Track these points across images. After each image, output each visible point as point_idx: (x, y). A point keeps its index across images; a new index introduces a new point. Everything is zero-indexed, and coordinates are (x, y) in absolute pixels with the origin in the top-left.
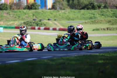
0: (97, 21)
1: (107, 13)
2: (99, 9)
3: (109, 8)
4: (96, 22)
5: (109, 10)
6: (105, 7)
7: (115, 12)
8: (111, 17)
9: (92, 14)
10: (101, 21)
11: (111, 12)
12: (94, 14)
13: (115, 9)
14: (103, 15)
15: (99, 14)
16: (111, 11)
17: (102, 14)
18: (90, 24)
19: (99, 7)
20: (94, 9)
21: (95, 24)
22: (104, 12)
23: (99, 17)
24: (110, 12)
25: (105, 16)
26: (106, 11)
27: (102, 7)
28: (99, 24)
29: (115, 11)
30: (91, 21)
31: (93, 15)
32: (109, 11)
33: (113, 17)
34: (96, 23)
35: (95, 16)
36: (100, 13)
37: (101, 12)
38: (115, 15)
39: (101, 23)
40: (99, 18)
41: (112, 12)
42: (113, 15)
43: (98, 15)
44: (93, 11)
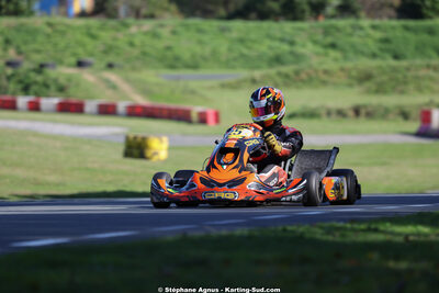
0: (308, 75)
1: (355, 40)
2: (316, 18)
3: (363, 14)
4: (304, 76)
5: (365, 22)
6: (345, 9)
7: (390, 34)
8: (374, 56)
9: (282, 40)
10: (326, 72)
11: (371, 32)
12: (292, 43)
13: (390, 18)
14: (333, 46)
15: (315, 42)
16: (374, 27)
17: (329, 40)
19: (318, 9)
20: (295, 18)
21: (298, 88)
22: (338, 29)
23: (318, 54)
24: (368, 36)
25: (343, 50)
26: (349, 30)
27: (330, 10)
28: (316, 87)
29: (393, 28)
30: (279, 74)
31: (286, 47)
32: (361, 28)
33: (383, 58)
34: (303, 81)
35: (299, 49)
36: (319, 37)
37: (326, 32)
38: (392, 46)
39: (324, 83)
40: (315, 61)
41: (378, 35)
42: (383, 46)
43: (309, 45)
44: (287, 27)
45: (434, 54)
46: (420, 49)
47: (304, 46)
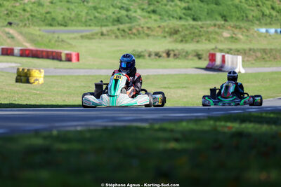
0: (138, 31)
1: (169, 8)
4: (134, 31)
7: (191, 5)
8: (180, 18)
9: (122, 8)
10: (148, 28)
11: (179, 3)
12: (128, 10)
14: (154, 12)
15: (143, 9)
17: (152, 8)
18: (117, 37)
21: (131, 38)
23: (144, 17)
24: (176, 5)
25: (160, 15)
28: (143, 38)
30: (118, 29)
31: (124, 12)
33: (187, 20)
34: (134, 34)
35: (132, 14)
36: (145, 6)
37: (150, 3)
38: (192, 12)
39: (148, 35)
40: (142, 21)
41: (184, 5)
42: (184, 11)
43: (139, 11)
45: (219, 18)
46: (210, 14)
47: (135, 12)
